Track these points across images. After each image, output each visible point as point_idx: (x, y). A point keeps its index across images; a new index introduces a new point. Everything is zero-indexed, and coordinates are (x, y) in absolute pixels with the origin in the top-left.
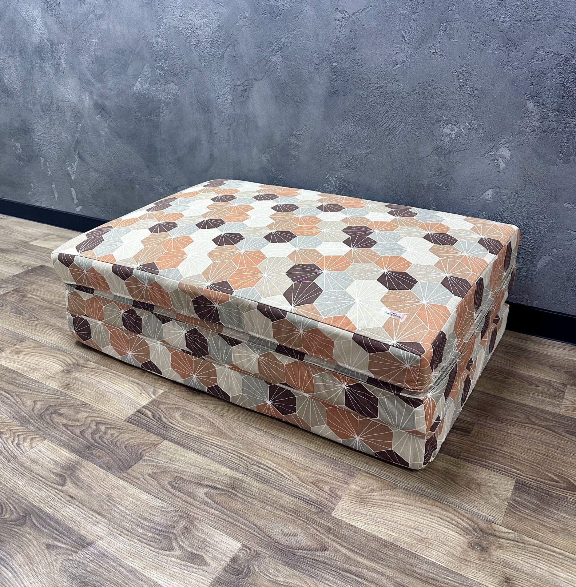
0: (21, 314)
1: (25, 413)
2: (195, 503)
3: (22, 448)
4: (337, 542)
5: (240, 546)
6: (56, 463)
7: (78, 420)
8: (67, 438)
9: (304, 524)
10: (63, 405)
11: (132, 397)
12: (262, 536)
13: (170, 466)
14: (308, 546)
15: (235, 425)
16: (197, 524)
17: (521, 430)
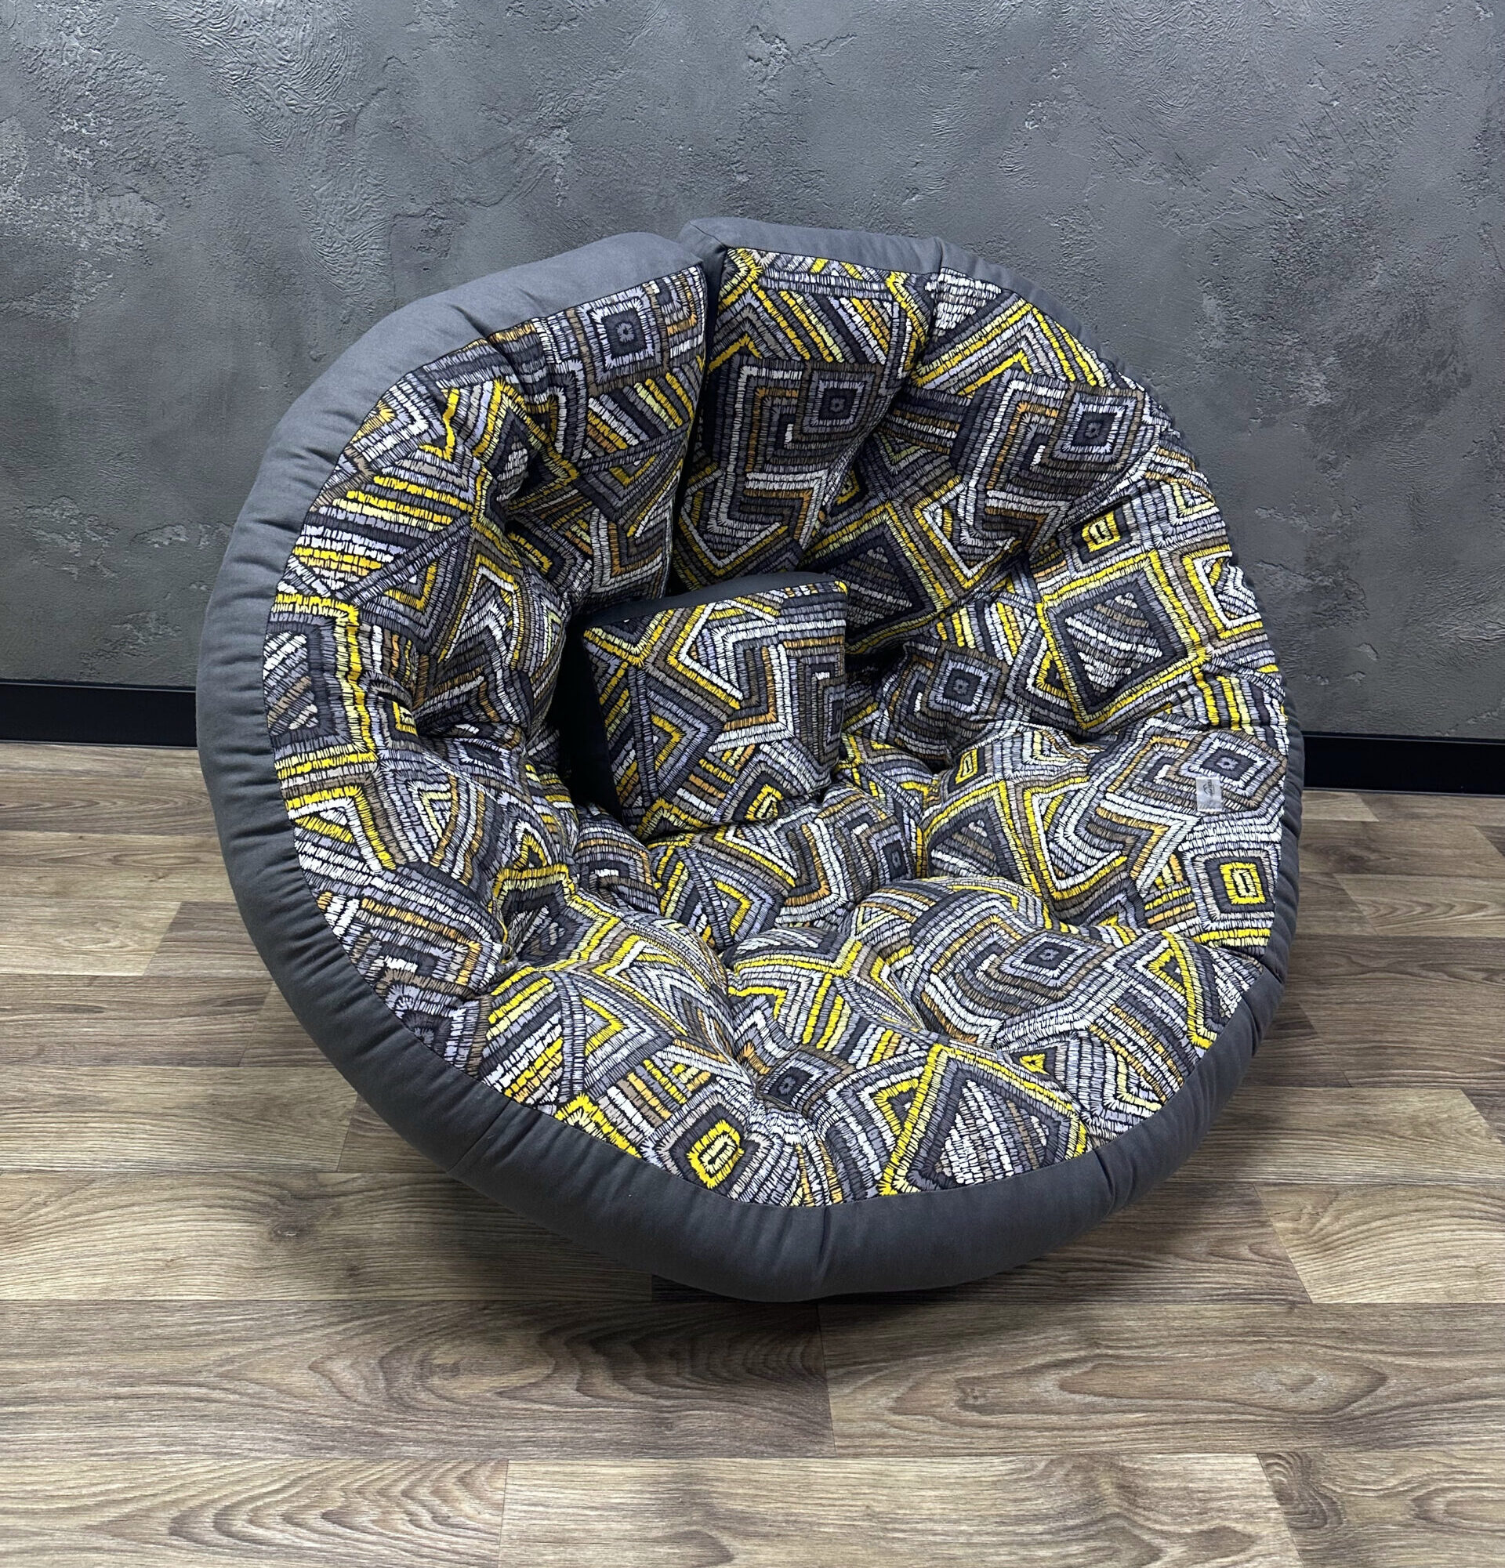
12: (1267, 1416)
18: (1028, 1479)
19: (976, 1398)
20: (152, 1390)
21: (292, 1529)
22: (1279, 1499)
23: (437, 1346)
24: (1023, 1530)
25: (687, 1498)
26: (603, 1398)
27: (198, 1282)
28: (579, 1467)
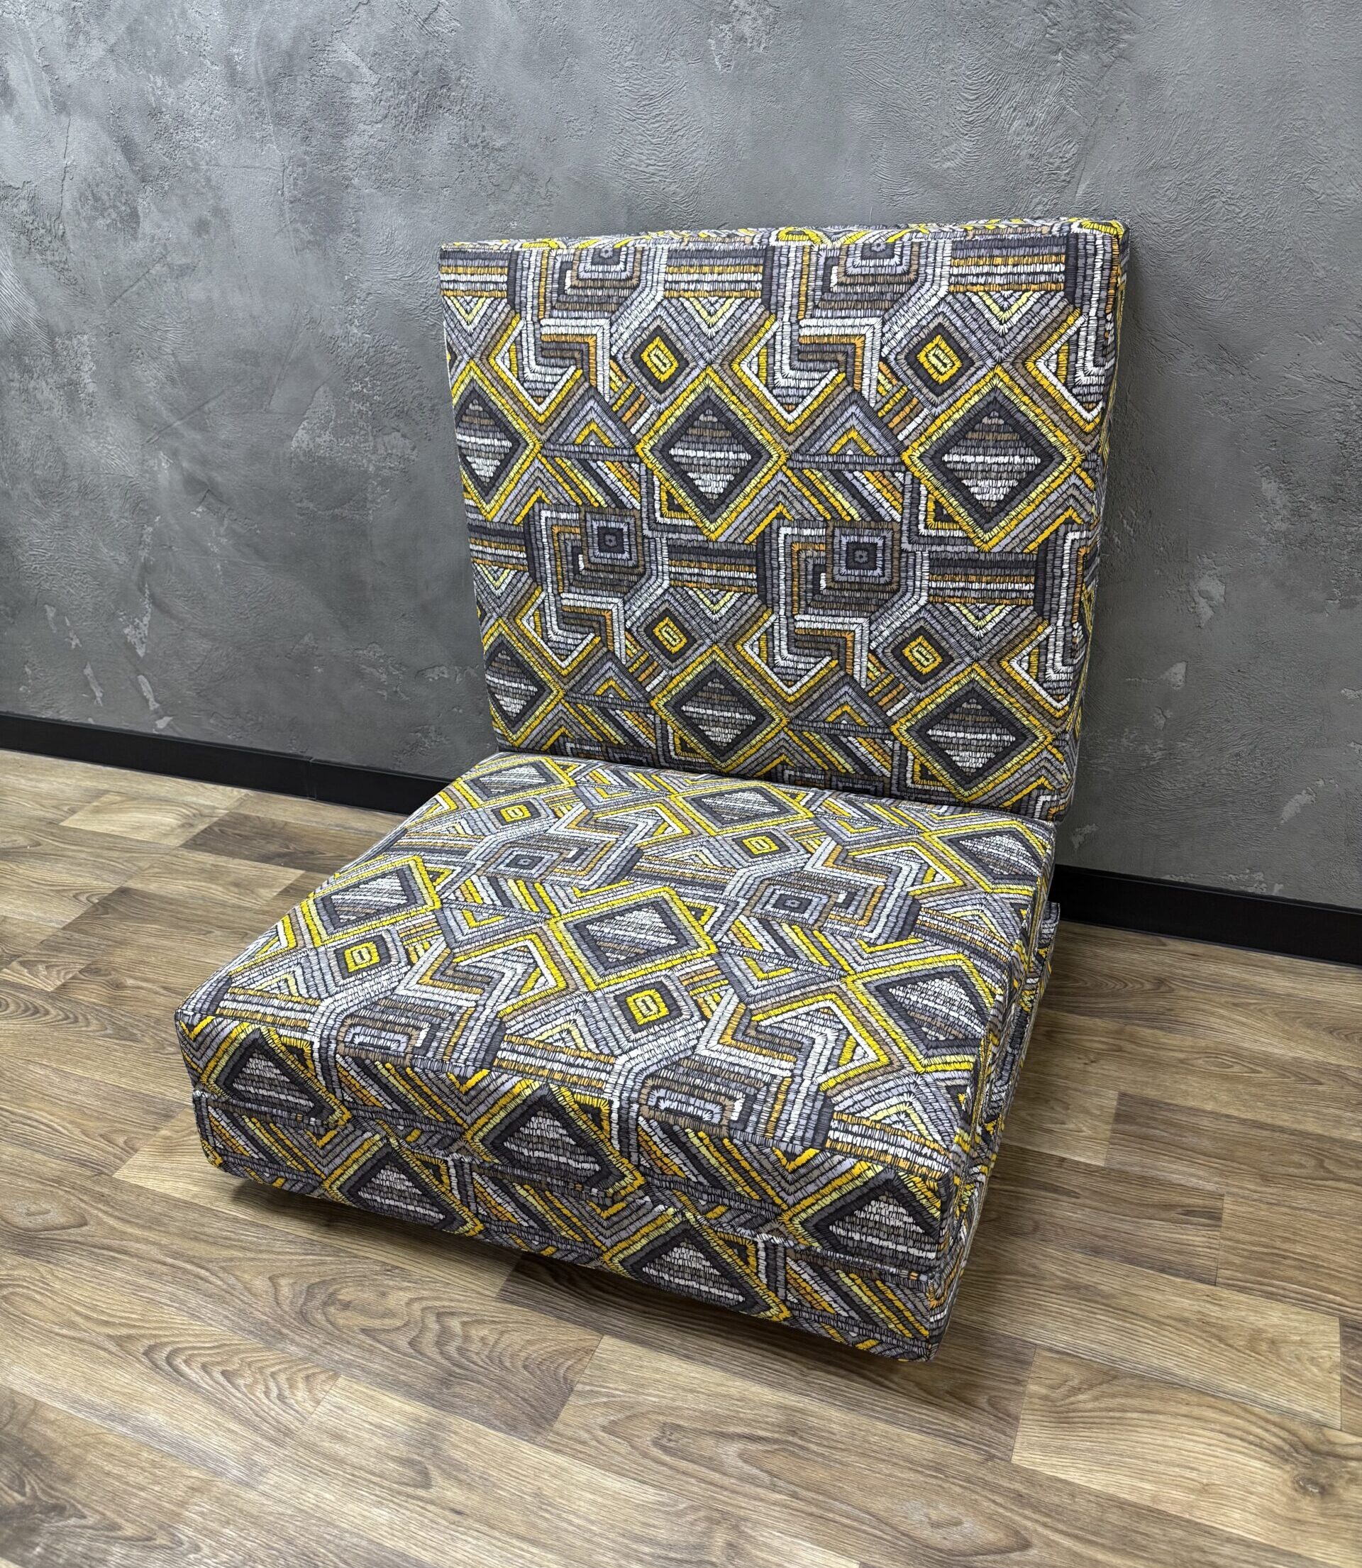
0: (132, 1037)
1: (265, 1314)
2: (726, 1481)
3: (296, 1407)
4: (1045, 1525)
6: (390, 1434)
7: (393, 1314)
8: (386, 1363)
9: (967, 1493)
10: (343, 1278)
13: (640, 1399)
14: (993, 1544)
16: (749, 1531)
17: (1316, 1198)
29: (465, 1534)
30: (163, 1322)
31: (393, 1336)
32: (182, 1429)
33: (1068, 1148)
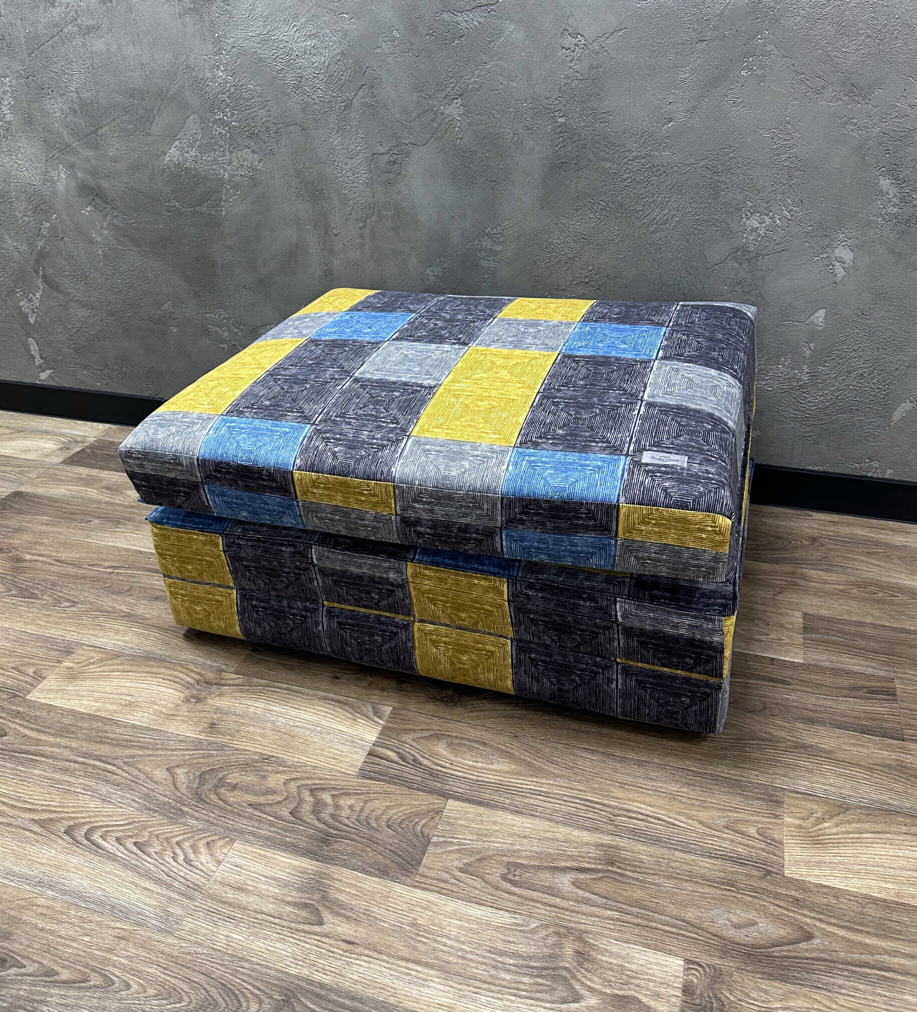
0: (33, 596)
1: (166, 796)
2: (566, 904)
3: (201, 867)
5: (682, 963)
6: (282, 883)
7: (273, 792)
8: (273, 829)
9: (755, 901)
10: (228, 766)
11: (344, 729)
12: (706, 937)
13: (486, 845)
14: (783, 937)
15: (547, 750)
16: (592, 941)
18: (520, 931)
19: (515, 875)
20: (93, 762)
21: (117, 845)
22: (684, 991)
23: (233, 773)
24: (500, 960)
25: (316, 885)
26: (302, 821)
27: (139, 715)
28: (269, 853)
29: (358, 959)
30: (79, 807)
31: (276, 808)
32: (104, 890)
33: (775, 652)
